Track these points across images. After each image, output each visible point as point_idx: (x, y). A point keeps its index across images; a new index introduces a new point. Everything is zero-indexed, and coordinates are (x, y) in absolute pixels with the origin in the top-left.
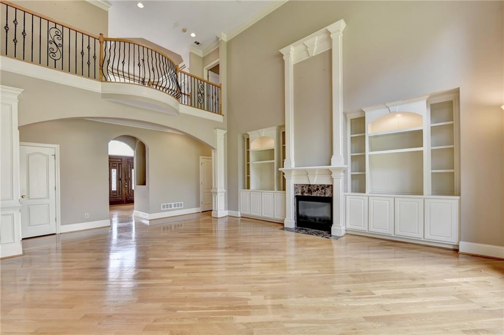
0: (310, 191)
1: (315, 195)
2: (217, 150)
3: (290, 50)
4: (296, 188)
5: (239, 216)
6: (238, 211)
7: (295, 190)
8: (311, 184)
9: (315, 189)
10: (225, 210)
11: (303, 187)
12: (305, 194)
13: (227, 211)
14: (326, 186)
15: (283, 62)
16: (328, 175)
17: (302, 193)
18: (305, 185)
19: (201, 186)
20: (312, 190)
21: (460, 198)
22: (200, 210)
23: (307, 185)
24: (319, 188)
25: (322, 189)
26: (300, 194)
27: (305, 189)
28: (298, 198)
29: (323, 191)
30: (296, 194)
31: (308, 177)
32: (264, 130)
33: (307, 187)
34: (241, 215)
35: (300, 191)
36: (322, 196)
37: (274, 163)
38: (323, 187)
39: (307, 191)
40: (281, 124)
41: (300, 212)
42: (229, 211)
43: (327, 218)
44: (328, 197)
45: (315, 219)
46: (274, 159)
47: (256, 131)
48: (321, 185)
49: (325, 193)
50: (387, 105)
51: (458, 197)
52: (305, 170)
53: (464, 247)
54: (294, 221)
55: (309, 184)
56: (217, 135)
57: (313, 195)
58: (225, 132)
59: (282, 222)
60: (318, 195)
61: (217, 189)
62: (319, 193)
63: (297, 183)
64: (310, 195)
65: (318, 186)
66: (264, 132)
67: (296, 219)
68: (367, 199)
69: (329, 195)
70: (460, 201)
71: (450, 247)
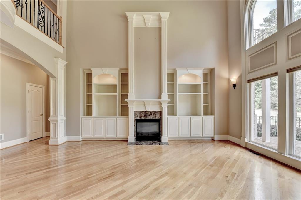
0: (145, 116)
1: (149, 118)
2: (57, 79)
3: (133, 16)
4: (135, 114)
5: (81, 140)
6: (80, 136)
7: (135, 115)
8: (147, 111)
9: (149, 114)
10: (65, 136)
11: (141, 113)
12: (142, 118)
13: (66, 137)
14: (157, 112)
15: (127, 22)
16: (159, 105)
17: (140, 117)
18: (142, 111)
19: (28, 115)
20: (147, 115)
21: (215, 116)
22: (26, 139)
23: (144, 111)
24: (152, 113)
25: (154, 114)
26: (139, 118)
27: (142, 114)
28: (137, 121)
29: (155, 115)
30: (136, 118)
31: (145, 107)
32: (108, 69)
33: (144, 113)
34: (82, 138)
35: (139, 116)
36: (154, 118)
37: (116, 95)
38: (155, 113)
39: (144, 116)
40: (124, 66)
41: (138, 131)
42: (68, 137)
43: (157, 132)
44: (158, 119)
45: (148, 134)
46: (116, 93)
47: (99, 68)
48: (153, 112)
49: (156, 117)
50: (188, 69)
51: (214, 116)
52: (143, 102)
53: (217, 138)
54: (134, 137)
55: (145, 111)
56: (57, 64)
57: (148, 118)
58: (66, 63)
59: (127, 139)
60: (151, 118)
61: (57, 116)
62: (152, 116)
63: (136, 111)
64: (146, 118)
65: (151, 112)
66: (107, 70)
67: (135, 135)
68: (178, 119)
69: (158, 117)
70: (214, 118)
71: (211, 139)
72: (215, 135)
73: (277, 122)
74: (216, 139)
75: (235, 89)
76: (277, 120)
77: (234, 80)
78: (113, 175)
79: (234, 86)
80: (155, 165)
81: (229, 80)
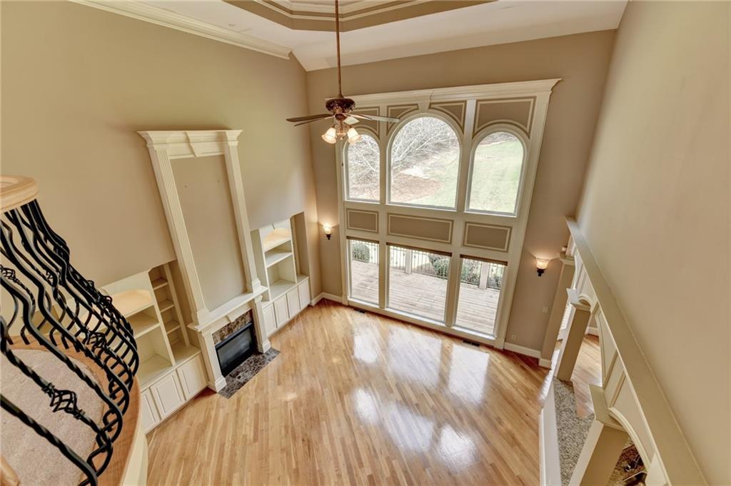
0: (230, 331)
1: (236, 330)
8: (231, 322)
9: (235, 324)
11: (221, 332)
12: (225, 338)
14: (245, 314)
17: (222, 339)
18: (222, 328)
20: (232, 328)
21: (310, 277)
29: (243, 321)
30: (216, 344)
31: (227, 317)
33: (226, 328)
35: (219, 338)
37: (159, 327)
38: (243, 318)
39: (226, 333)
41: (222, 361)
46: (158, 322)
48: (239, 318)
50: (274, 223)
55: (228, 323)
62: (240, 325)
63: (214, 332)
64: (231, 334)
65: (237, 320)
68: (273, 305)
70: (309, 279)
72: (311, 299)
74: (313, 304)
75: (330, 238)
77: (328, 227)
78: (308, 441)
79: (329, 236)
80: (317, 394)
81: (319, 225)
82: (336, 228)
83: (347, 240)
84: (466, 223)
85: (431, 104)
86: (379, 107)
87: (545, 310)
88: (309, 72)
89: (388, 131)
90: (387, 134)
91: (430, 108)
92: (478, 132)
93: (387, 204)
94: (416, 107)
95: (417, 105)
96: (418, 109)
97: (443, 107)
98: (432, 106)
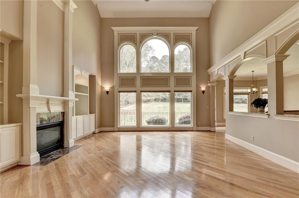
1: (52, 122)
12: (44, 123)
16: (63, 105)
17: (41, 122)
24: (55, 115)
26: (39, 124)
31: (48, 106)
35: (39, 120)
36: (57, 121)
43: (58, 138)
48: (56, 113)
49: (59, 119)
51: (95, 114)
52: (47, 99)
53: (96, 131)
62: (55, 119)
68: (76, 119)
69: (61, 120)
70: (95, 115)
71: (92, 133)
72: (95, 129)
73: (136, 121)
75: (108, 94)
76: (135, 120)
77: (107, 87)
79: (107, 92)
81: (102, 87)
82: (113, 88)
83: (119, 93)
84: (175, 77)
85: (158, 33)
86: (136, 33)
87: (208, 108)
88: (102, 18)
89: (140, 42)
90: (140, 43)
91: (157, 35)
92: (176, 43)
93: (140, 72)
94: (152, 34)
95: (152, 33)
96: (153, 35)
97: (162, 35)
98: (158, 34)
